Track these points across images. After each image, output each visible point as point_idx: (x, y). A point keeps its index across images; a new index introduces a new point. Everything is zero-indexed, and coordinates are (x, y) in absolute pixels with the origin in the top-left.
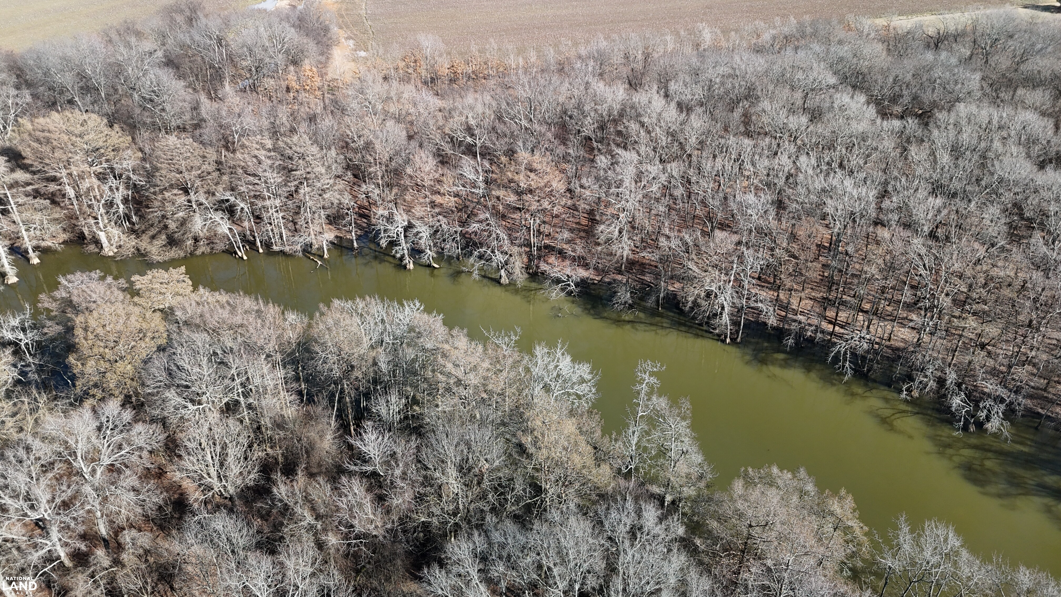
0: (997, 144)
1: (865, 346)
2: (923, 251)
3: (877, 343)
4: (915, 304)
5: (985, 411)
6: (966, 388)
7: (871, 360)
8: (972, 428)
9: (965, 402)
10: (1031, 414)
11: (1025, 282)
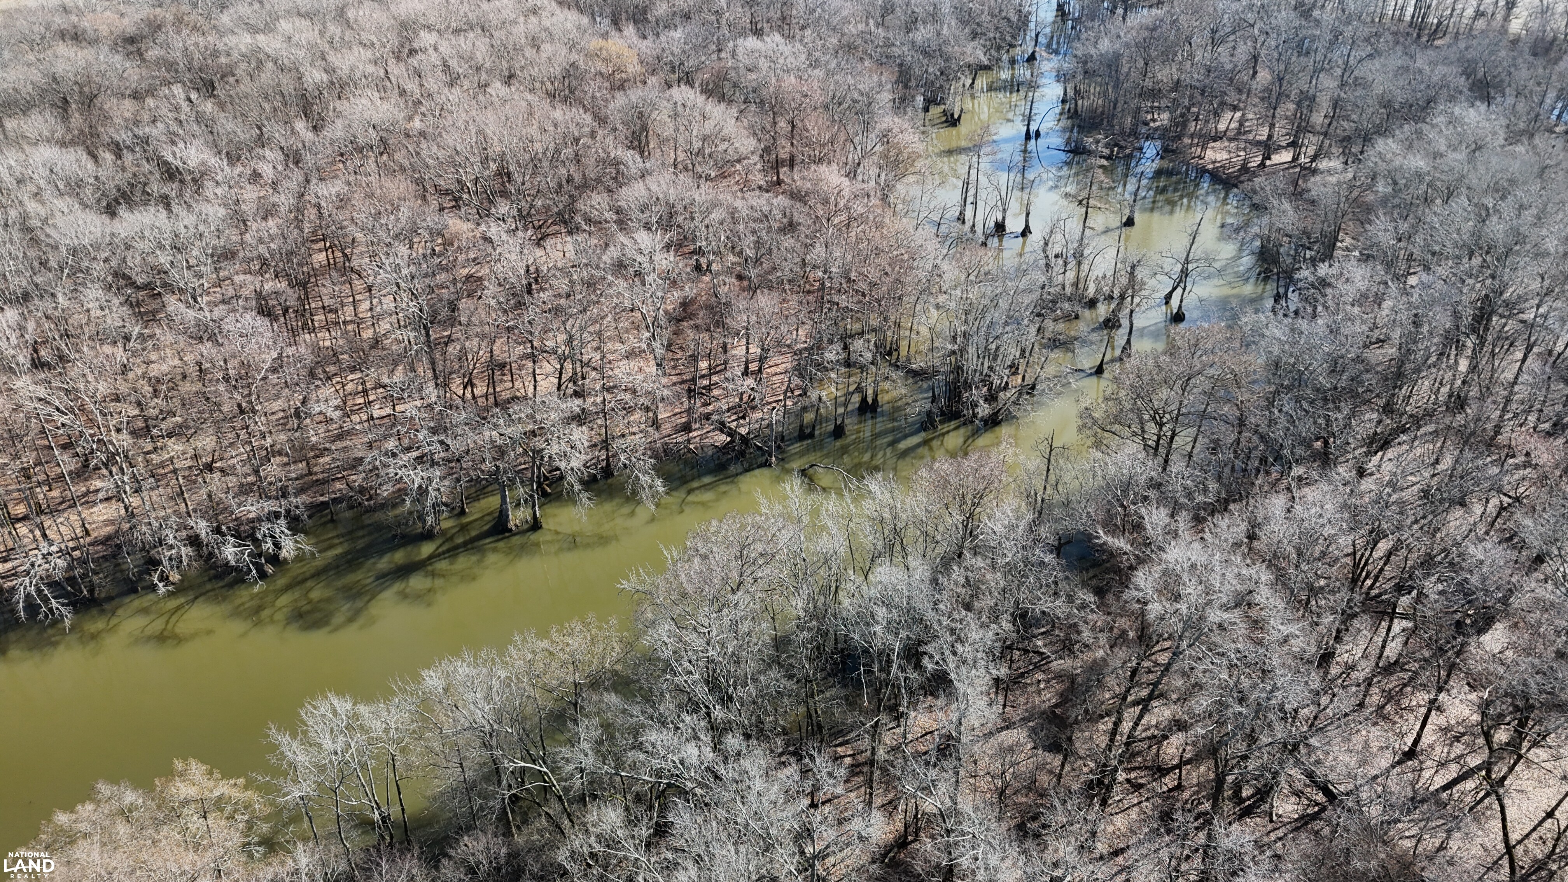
0: (32, 206)
1: (61, 563)
2: (42, 392)
3: (74, 549)
4: (86, 466)
5: (269, 540)
6: (229, 528)
7: (84, 576)
8: (269, 569)
9: (240, 545)
10: (316, 509)
11: (199, 364)
